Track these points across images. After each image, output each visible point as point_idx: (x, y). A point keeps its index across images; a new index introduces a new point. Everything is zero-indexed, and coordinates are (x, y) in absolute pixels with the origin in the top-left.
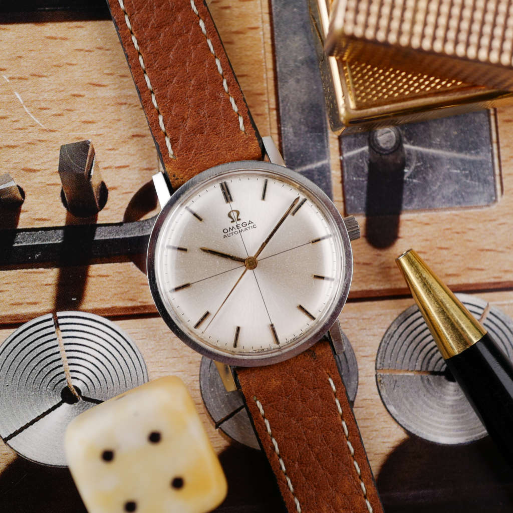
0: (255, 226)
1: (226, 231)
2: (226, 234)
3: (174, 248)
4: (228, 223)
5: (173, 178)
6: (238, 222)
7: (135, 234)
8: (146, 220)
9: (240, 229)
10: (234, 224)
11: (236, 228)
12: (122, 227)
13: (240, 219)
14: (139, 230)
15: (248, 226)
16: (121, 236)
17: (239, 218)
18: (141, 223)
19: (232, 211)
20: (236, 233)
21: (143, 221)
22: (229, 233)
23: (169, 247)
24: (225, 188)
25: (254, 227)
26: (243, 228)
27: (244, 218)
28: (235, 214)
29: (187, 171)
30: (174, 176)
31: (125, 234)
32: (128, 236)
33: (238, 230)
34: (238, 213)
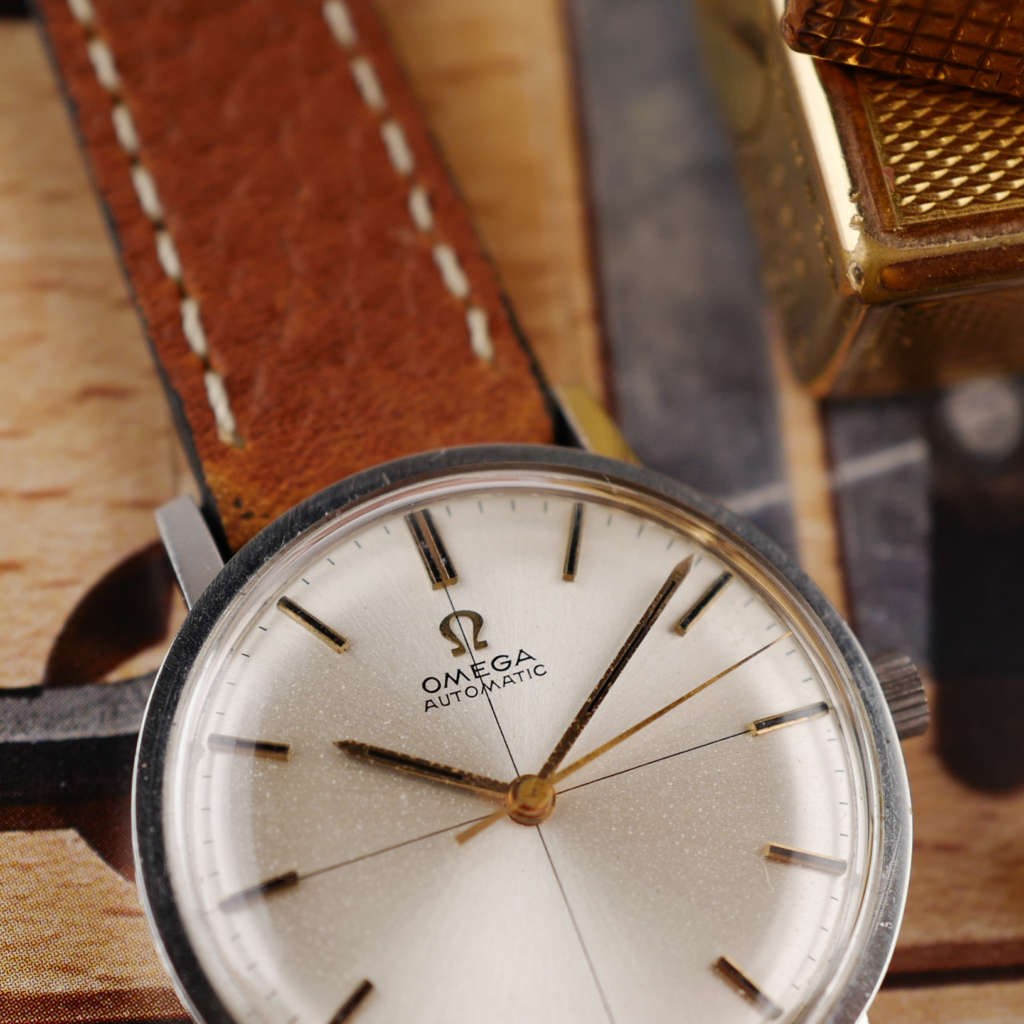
0: (540, 670)
1: (432, 685)
2: (434, 697)
3: (240, 744)
4: (441, 658)
5: (233, 510)
6: (479, 656)
7: (85, 727)
8: (129, 681)
9: (487, 681)
10: (464, 663)
11: (469, 673)
12: (37, 704)
13: (484, 644)
14: (103, 714)
15: (514, 669)
16: (35, 735)
17: (479, 640)
18: (108, 690)
19: (457, 615)
20: (472, 692)
21: (118, 685)
22: (443, 692)
23: (219, 742)
24: (429, 538)
25: (538, 672)
26: (498, 677)
27: (502, 639)
28: (468, 625)
29: (284, 487)
30: (237, 503)
31: (47, 726)
32: (58, 735)
33: (477, 683)
34: (478, 621)
